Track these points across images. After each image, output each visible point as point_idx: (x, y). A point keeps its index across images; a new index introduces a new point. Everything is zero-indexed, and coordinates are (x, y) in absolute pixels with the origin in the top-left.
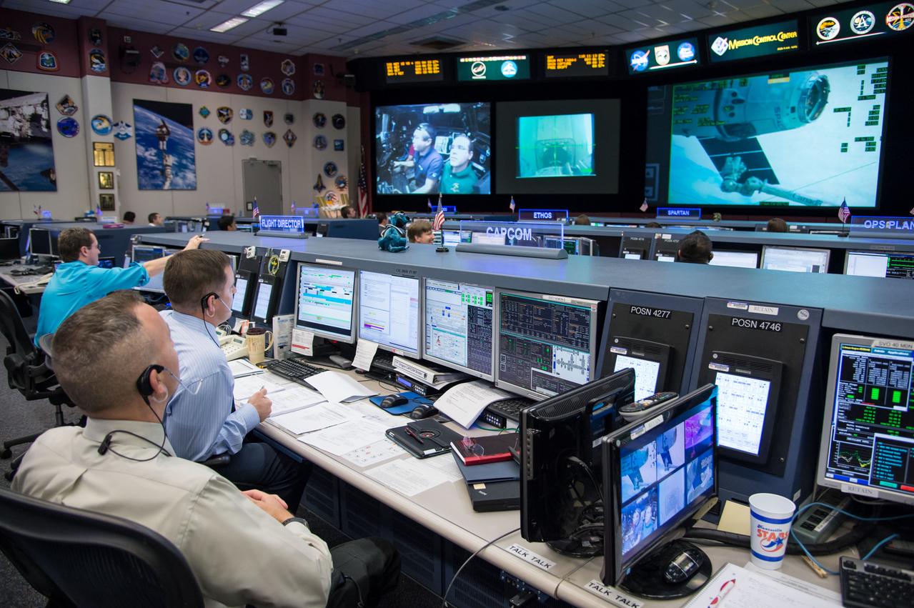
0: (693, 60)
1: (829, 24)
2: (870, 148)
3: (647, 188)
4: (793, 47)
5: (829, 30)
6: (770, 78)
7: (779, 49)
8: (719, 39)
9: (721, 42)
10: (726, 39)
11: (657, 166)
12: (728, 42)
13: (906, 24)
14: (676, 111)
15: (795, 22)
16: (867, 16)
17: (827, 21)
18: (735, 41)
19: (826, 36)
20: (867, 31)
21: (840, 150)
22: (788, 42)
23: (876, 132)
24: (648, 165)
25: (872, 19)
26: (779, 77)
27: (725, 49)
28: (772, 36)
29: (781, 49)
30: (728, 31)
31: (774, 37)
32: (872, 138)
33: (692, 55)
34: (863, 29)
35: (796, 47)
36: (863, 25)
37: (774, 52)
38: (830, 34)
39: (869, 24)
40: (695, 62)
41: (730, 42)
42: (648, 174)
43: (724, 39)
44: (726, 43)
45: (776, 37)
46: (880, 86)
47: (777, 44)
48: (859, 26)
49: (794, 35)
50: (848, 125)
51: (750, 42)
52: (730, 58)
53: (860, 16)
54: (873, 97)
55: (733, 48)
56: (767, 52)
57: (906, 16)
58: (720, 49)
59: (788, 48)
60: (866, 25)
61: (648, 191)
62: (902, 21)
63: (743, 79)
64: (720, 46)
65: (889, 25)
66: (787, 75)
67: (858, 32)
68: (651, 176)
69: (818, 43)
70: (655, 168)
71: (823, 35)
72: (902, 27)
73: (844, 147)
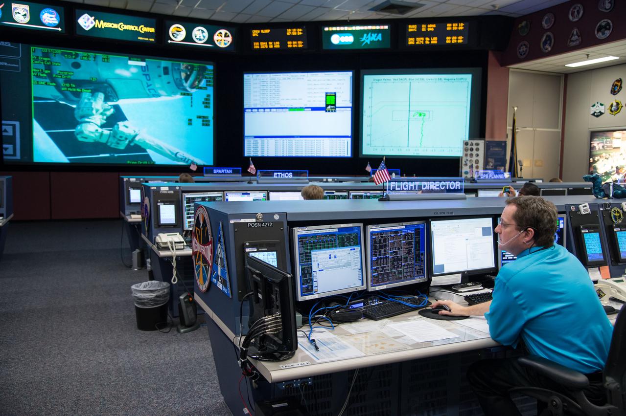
0: (57, 26)
1: (179, 29)
2: (205, 123)
3: (5, 146)
4: (151, 40)
5: (177, 34)
6: (130, 60)
7: (139, 38)
8: (86, 16)
9: (88, 19)
10: (93, 18)
11: (17, 124)
12: (95, 20)
13: (225, 44)
14: (37, 73)
15: (154, 21)
16: (203, 32)
17: (178, 27)
18: (102, 21)
19: (175, 38)
20: (202, 42)
21: (187, 124)
22: (147, 34)
23: (209, 113)
24: (4, 122)
25: (206, 34)
26: (137, 61)
27: (91, 26)
28: (134, 27)
29: (141, 38)
30: (95, 11)
31: (136, 27)
32: (207, 117)
33: (57, 22)
34: (200, 40)
35: (153, 40)
36: (200, 37)
37: (135, 40)
38: (178, 37)
39: (204, 37)
40: (60, 29)
41: (97, 21)
42: (6, 131)
43: (91, 17)
44: (93, 21)
45: (138, 28)
46: (210, 81)
47: (138, 33)
48: (198, 37)
49: (152, 30)
50: (192, 106)
51: (115, 26)
52: (96, 35)
53: (199, 30)
54: (205, 88)
55: (100, 27)
56: (129, 38)
57: (226, 39)
58: (87, 25)
59: (147, 39)
60: (202, 38)
61: (6, 149)
62: (223, 41)
63: (106, 55)
64: (86, 22)
65: (216, 42)
66: (143, 60)
67: (197, 41)
68: (10, 133)
69: (169, 41)
70: (14, 126)
71: (174, 36)
72: (222, 46)
73: (190, 122)
